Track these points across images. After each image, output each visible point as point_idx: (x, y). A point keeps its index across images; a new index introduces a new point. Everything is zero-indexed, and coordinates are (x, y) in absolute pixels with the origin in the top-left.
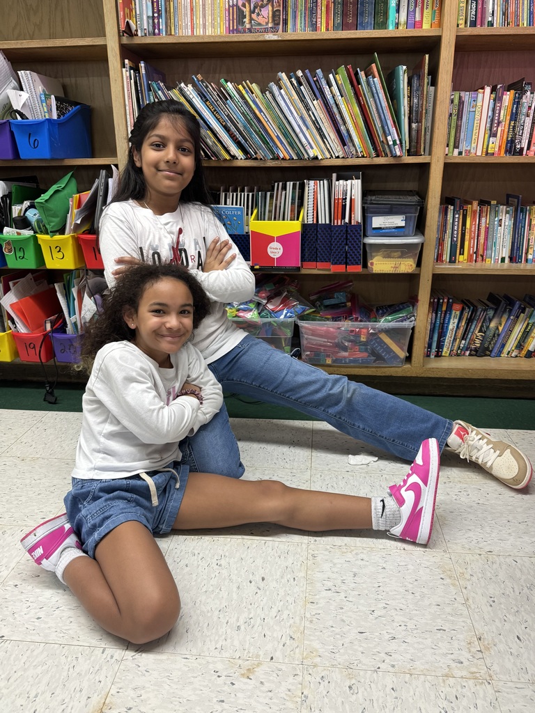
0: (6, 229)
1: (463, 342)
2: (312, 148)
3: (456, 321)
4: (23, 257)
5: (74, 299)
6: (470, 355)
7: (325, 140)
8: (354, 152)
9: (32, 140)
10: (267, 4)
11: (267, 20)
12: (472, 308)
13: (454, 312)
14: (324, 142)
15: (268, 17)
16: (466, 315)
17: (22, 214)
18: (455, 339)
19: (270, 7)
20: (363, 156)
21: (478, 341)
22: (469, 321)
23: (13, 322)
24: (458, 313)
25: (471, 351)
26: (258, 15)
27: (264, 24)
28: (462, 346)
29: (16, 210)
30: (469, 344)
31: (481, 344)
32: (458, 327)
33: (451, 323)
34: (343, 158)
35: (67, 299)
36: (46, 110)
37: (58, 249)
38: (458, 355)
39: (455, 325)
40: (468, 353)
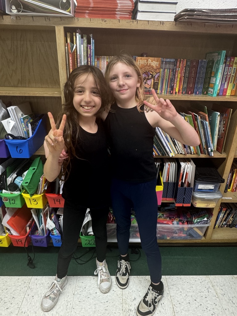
0: (4, 191)
1: (225, 222)
2: (171, 152)
3: (223, 214)
4: (14, 203)
5: (42, 217)
6: (226, 227)
7: (176, 146)
8: (190, 152)
9: (18, 150)
10: (151, 79)
11: (150, 86)
12: (230, 209)
13: (222, 211)
14: (175, 147)
15: (151, 85)
16: (228, 212)
17: (12, 182)
18: (221, 221)
19: (152, 80)
20: (194, 154)
21: (231, 222)
22: (229, 214)
23: (9, 230)
24: (224, 211)
25: (227, 225)
26: (145, 83)
27: (148, 88)
28: (224, 224)
29: (9, 180)
30: (227, 222)
31: (232, 223)
32: (223, 217)
33: (221, 215)
34: (184, 154)
35: (38, 217)
36: (24, 126)
37: (34, 200)
38: (221, 227)
39: (222, 216)
40: (226, 226)
